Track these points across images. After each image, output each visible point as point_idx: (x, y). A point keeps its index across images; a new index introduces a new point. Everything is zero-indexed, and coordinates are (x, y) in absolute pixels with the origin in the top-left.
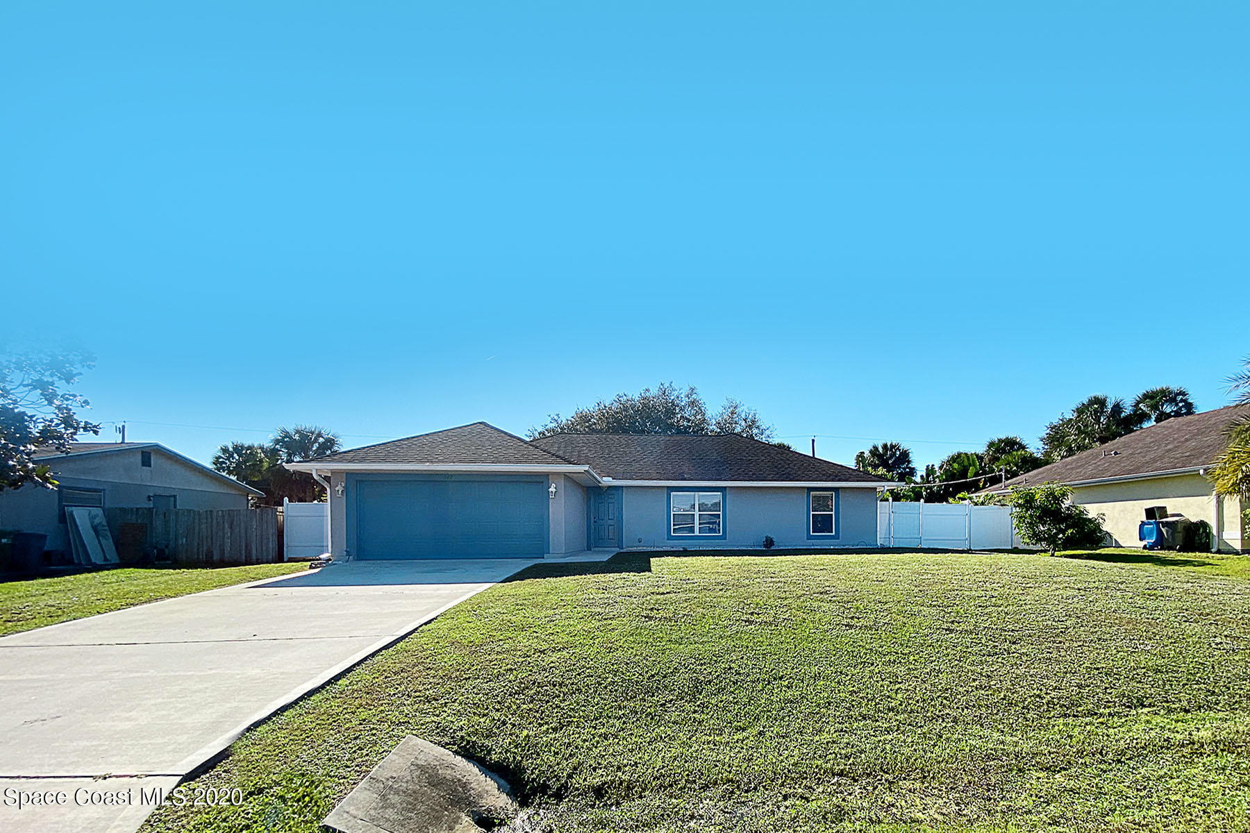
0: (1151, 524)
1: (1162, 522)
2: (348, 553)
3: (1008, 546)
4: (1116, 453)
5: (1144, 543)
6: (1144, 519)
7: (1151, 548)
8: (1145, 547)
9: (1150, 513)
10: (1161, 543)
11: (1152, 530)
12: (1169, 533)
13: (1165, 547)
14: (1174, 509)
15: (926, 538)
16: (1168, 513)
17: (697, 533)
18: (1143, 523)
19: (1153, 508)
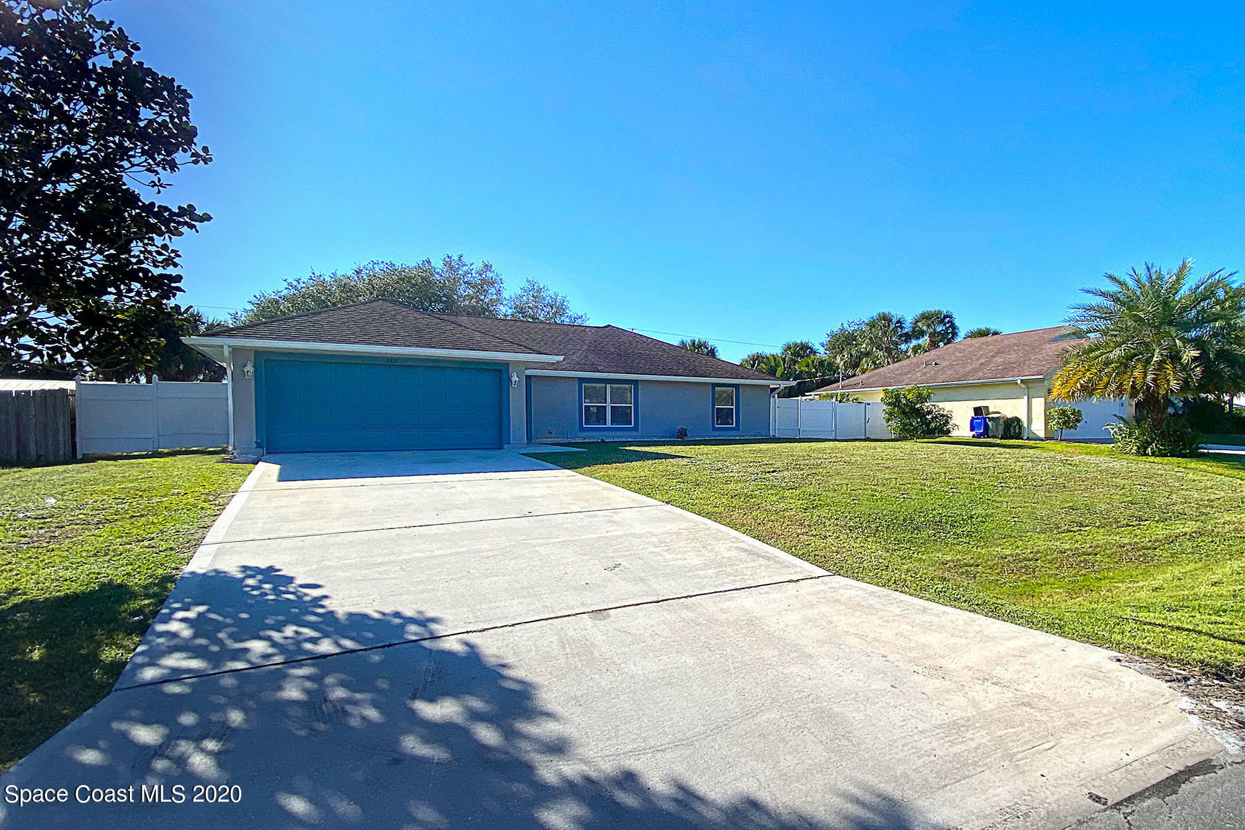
0: (979, 419)
1: (988, 418)
2: (259, 445)
3: (862, 435)
4: (936, 364)
5: (974, 433)
6: (974, 416)
7: (979, 436)
8: (974, 436)
9: (977, 410)
10: (986, 433)
11: (980, 423)
12: (994, 425)
13: (990, 435)
14: (995, 408)
15: (805, 429)
16: (990, 411)
17: (609, 424)
18: (973, 419)
19: (980, 407)
